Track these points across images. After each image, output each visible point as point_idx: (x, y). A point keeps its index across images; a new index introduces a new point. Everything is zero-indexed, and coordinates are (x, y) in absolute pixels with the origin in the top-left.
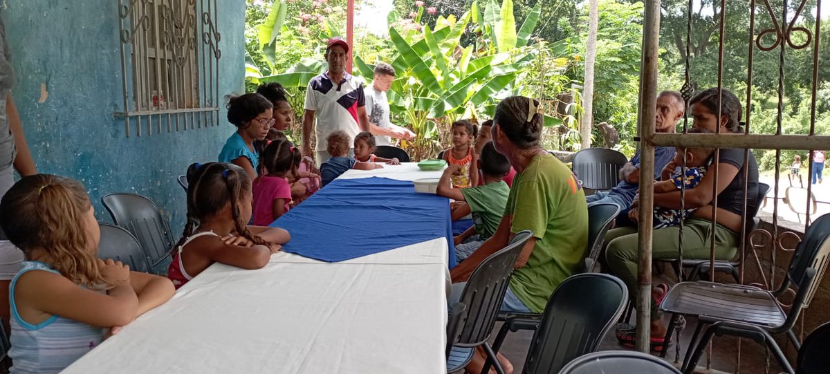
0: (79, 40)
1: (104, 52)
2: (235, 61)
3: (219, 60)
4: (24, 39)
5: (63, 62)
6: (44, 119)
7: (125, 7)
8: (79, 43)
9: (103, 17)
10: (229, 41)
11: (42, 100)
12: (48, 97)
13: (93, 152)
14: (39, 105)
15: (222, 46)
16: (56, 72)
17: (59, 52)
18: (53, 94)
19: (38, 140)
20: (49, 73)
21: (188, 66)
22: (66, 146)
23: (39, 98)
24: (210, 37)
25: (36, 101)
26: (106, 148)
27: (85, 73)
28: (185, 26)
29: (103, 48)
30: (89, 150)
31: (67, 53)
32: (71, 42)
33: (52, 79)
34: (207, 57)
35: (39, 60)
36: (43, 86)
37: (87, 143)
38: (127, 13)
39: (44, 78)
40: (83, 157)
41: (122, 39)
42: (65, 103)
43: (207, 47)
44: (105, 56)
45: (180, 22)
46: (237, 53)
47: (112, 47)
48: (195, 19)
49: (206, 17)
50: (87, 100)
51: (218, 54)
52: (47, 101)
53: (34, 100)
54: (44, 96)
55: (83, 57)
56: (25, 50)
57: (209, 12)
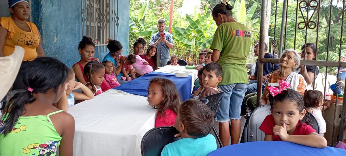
0: (68, 21)
1: (76, 25)
2: (125, 27)
3: (118, 27)
4: (50, 22)
5: (62, 29)
6: (55, 47)
7: (84, 10)
8: (68, 22)
9: (76, 13)
10: (123, 19)
11: (55, 41)
12: (57, 40)
13: (71, 59)
14: (54, 43)
15: (120, 22)
16: (60, 32)
17: (61, 25)
18: (59, 39)
19: (53, 54)
20: (57, 32)
21: (106, 29)
22: (62, 56)
23: (54, 40)
24: (115, 18)
25: (53, 41)
26: (76, 57)
27: (70, 32)
28: (105, 15)
29: (76, 24)
30: (70, 58)
31: (63, 26)
32: (65, 22)
33: (58, 34)
34: (113, 25)
35: (54, 28)
36: (55, 37)
37: (69, 55)
38: (84, 12)
39: (56, 34)
40: (68, 60)
41: (82, 21)
42: (62, 42)
43: (113, 22)
44: (76, 27)
45: (104, 14)
46: (126, 24)
47: (79, 23)
48: (109, 12)
49: (114, 12)
50: (70, 41)
51: (117, 25)
52: (56, 42)
53: (52, 41)
54: (56, 39)
55: (69, 27)
56: (50, 25)
57: (115, 10)
